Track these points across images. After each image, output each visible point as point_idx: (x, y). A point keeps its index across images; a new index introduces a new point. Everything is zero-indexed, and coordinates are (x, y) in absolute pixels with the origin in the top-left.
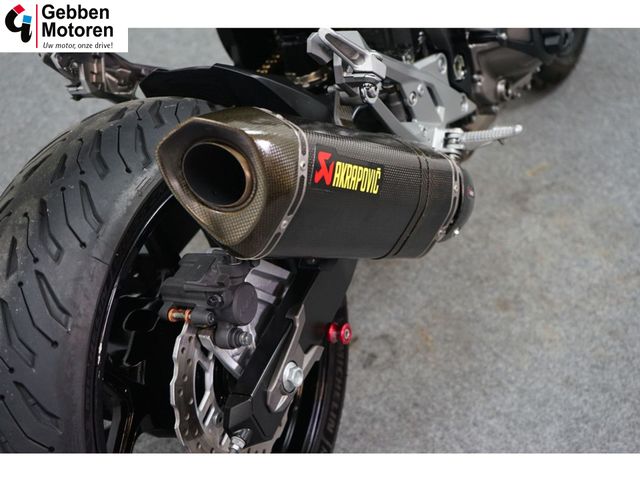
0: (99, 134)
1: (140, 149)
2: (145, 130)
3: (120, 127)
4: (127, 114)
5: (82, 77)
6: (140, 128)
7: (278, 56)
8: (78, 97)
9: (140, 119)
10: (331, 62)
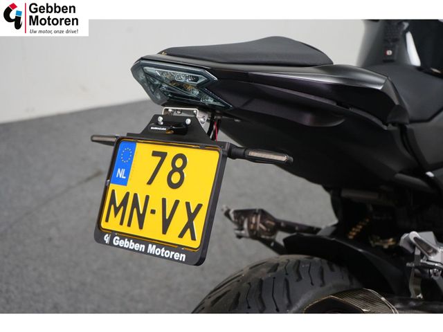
0: (261, 281)
1: (285, 295)
2: (290, 282)
3: (274, 278)
4: (279, 269)
5: (245, 226)
6: (287, 281)
7: (367, 220)
8: (239, 237)
9: (287, 274)
10: (414, 252)
